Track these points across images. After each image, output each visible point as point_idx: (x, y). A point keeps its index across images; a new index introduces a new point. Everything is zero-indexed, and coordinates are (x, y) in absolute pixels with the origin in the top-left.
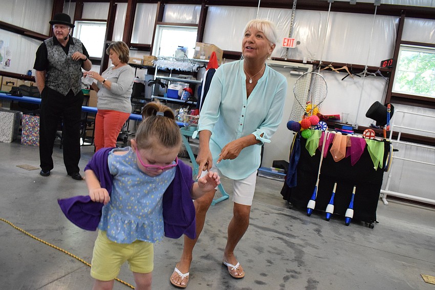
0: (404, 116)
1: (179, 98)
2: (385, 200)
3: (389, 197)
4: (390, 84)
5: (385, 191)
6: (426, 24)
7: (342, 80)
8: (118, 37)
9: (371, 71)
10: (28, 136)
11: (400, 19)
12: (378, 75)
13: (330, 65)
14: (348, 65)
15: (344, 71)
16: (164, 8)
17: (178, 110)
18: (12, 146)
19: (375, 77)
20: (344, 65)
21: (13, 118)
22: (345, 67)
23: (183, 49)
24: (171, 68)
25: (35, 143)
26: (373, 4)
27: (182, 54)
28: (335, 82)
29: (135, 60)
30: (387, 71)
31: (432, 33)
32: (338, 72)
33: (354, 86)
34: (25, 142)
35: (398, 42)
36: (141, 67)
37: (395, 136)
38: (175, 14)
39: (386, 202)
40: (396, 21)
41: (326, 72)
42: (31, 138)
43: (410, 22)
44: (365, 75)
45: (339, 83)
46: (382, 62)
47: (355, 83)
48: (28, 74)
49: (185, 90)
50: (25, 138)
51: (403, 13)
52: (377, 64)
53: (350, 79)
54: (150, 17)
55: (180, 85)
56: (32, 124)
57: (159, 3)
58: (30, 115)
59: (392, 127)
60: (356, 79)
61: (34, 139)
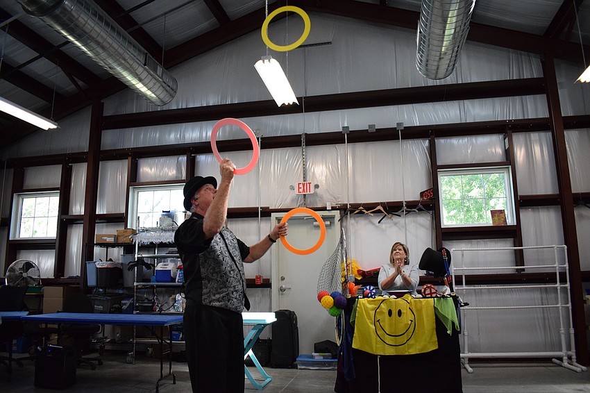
0: (463, 255)
1: (173, 280)
2: (467, 366)
3: (472, 360)
4: (437, 218)
5: (465, 354)
6: (461, 141)
7: (379, 222)
8: (78, 209)
9: (412, 207)
11: (430, 141)
12: (420, 210)
13: (361, 208)
14: (382, 204)
15: (379, 211)
16: (137, 163)
17: (173, 296)
19: (417, 213)
20: (377, 204)
22: (379, 207)
23: (169, 215)
24: (156, 241)
26: (396, 128)
27: (169, 221)
28: (370, 227)
29: (105, 238)
30: (430, 203)
31: (469, 151)
32: (372, 214)
33: (395, 229)
35: (434, 169)
36: (113, 245)
37: (459, 281)
38: (153, 170)
39: (470, 369)
40: (427, 143)
41: (358, 217)
43: (441, 142)
44: (405, 213)
45: (377, 227)
46: (422, 194)
47: (395, 224)
49: (179, 268)
51: (432, 134)
52: (414, 196)
53: (389, 221)
54: (119, 177)
55: (171, 261)
57: (130, 158)
59: (453, 271)
60: (396, 219)
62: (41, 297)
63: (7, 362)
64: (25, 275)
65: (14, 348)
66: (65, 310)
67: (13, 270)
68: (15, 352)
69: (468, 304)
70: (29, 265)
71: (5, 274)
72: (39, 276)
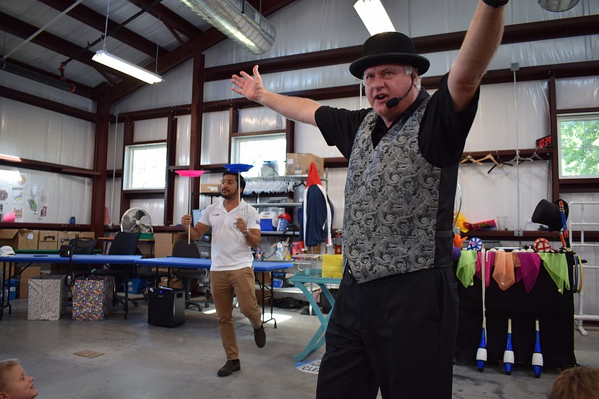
0: (583, 209)
1: (275, 229)
2: (581, 328)
3: (587, 323)
4: (554, 168)
5: (579, 316)
6: (585, 82)
7: (489, 172)
8: (184, 159)
9: (526, 155)
10: (81, 308)
11: (549, 83)
12: (535, 159)
13: (469, 157)
14: (493, 153)
15: (489, 161)
16: (238, 115)
17: (275, 245)
18: (61, 325)
19: (531, 163)
20: (487, 153)
21: (59, 286)
22: (489, 156)
23: (270, 165)
24: (258, 191)
25: (91, 317)
26: (510, 69)
27: (270, 171)
28: (479, 177)
29: (209, 187)
30: (547, 152)
31: (595, 93)
32: (481, 164)
33: (506, 179)
34: (78, 317)
35: (553, 114)
36: (217, 195)
37: (576, 237)
38: (254, 120)
39: (584, 332)
40: (545, 85)
41: (465, 166)
42: (85, 310)
43: (563, 85)
44: (518, 162)
45: (486, 177)
46: (538, 142)
47: (507, 174)
48: (71, 222)
49: (281, 217)
50: (78, 311)
51: (552, 74)
52: (529, 144)
53: (499, 171)
54: (222, 129)
55: (273, 210)
56: (85, 291)
57: (231, 109)
58: (81, 279)
59: (570, 226)
60: (507, 169)
61: (90, 311)
62: (152, 243)
63: (124, 301)
64: (138, 222)
65: (130, 289)
66: (175, 255)
67: (127, 218)
68: (131, 292)
69: (586, 262)
70: (141, 214)
71: (120, 221)
72: (151, 223)
